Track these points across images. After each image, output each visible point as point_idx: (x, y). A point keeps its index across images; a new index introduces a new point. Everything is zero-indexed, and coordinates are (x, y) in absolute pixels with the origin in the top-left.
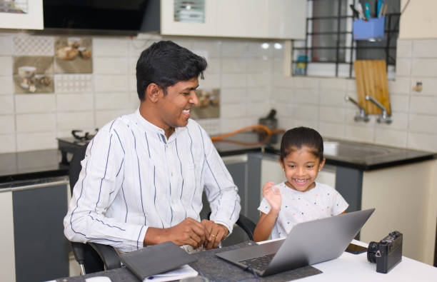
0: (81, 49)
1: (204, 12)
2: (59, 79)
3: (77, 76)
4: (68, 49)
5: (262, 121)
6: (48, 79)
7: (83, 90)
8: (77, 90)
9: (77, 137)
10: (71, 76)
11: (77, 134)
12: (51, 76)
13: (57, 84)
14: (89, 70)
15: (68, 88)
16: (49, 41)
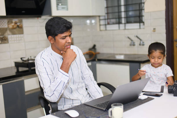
0: (18, 24)
1: (67, 6)
2: (11, 37)
3: (17, 36)
4: (13, 24)
5: (90, 49)
6: (6, 37)
7: (20, 41)
8: (18, 41)
9: (23, 60)
10: (15, 36)
11: (23, 59)
12: (7, 36)
13: (10, 40)
14: (22, 33)
15: (14, 40)
16: (5, 21)
